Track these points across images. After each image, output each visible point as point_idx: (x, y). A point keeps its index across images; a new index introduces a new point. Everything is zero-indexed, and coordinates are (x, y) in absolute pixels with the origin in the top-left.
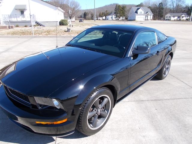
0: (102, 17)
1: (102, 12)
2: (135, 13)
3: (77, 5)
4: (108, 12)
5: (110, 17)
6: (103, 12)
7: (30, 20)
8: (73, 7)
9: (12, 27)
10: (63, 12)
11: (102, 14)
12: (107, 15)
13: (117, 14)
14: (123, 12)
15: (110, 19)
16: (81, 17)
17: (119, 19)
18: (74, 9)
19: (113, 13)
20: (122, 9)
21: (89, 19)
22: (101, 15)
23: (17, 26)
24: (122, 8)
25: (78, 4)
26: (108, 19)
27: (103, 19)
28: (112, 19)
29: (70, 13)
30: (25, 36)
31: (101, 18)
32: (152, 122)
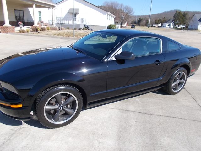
0: (158, 23)
1: (158, 19)
2: (199, 21)
3: (130, 11)
4: (165, 19)
5: (167, 24)
6: (160, 19)
7: (79, 23)
8: (126, 12)
9: (62, 29)
10: (113, 17)
11: (159, 21)
12: (164, 22)
13: (176, 21)
14: (183, 20)
15: (167, 27)
16: (135, 23)
17: (178, 27)
18: (127, 14)
19: (171, 20)
20: (182, 17)
21: (143, 26)
22: (157, 22)
23: (68, 28)
24: (183, 15)
25: (132, 9)
26: (164, 27)
27: (159, 27)
28: (169, 27)
29: (122, 19)
30: (68, 37)
31: (156, 25)
32: (121, 132)
